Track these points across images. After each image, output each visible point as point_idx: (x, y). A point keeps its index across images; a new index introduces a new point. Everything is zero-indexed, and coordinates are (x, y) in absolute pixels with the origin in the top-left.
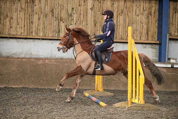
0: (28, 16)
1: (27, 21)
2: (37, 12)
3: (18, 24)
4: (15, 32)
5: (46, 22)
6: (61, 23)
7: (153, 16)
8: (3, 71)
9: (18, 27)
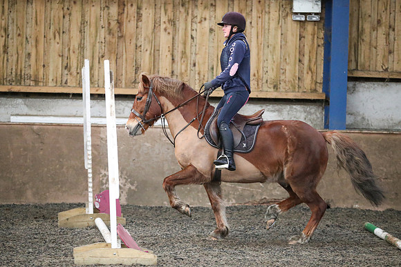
8: (382, 168)
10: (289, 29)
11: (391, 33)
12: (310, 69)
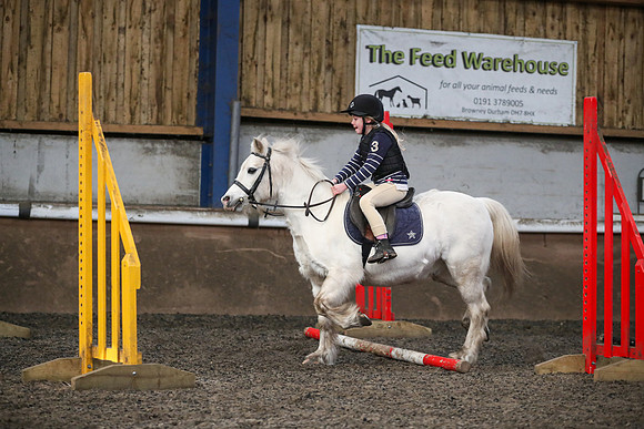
7: (181, 34)
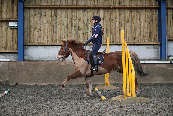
0: (53, 27)
1: (52, 32)
2: (59, 24)
3: (45, 34)
4: (43, 40)
5: (67, 31)
6: (79, 31)
7: (154, 22)
8: (34, 72)
9: (45, 37)
10: (9, 31)
11: (40, 31)
12: (15, 43)
